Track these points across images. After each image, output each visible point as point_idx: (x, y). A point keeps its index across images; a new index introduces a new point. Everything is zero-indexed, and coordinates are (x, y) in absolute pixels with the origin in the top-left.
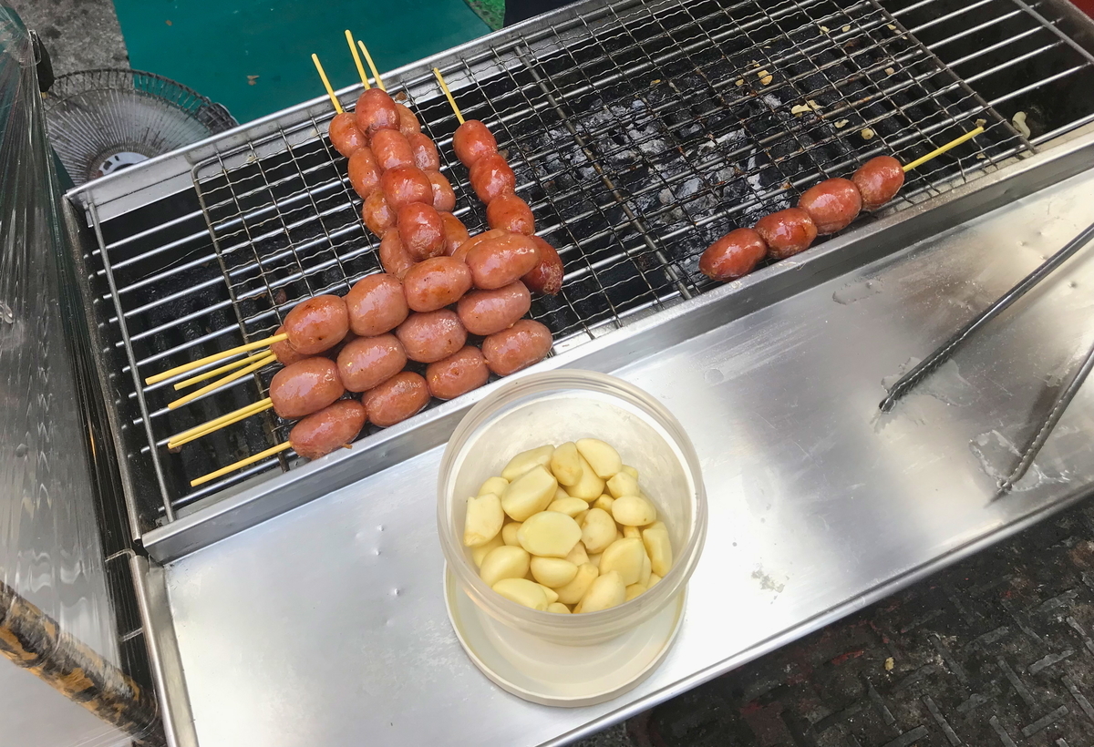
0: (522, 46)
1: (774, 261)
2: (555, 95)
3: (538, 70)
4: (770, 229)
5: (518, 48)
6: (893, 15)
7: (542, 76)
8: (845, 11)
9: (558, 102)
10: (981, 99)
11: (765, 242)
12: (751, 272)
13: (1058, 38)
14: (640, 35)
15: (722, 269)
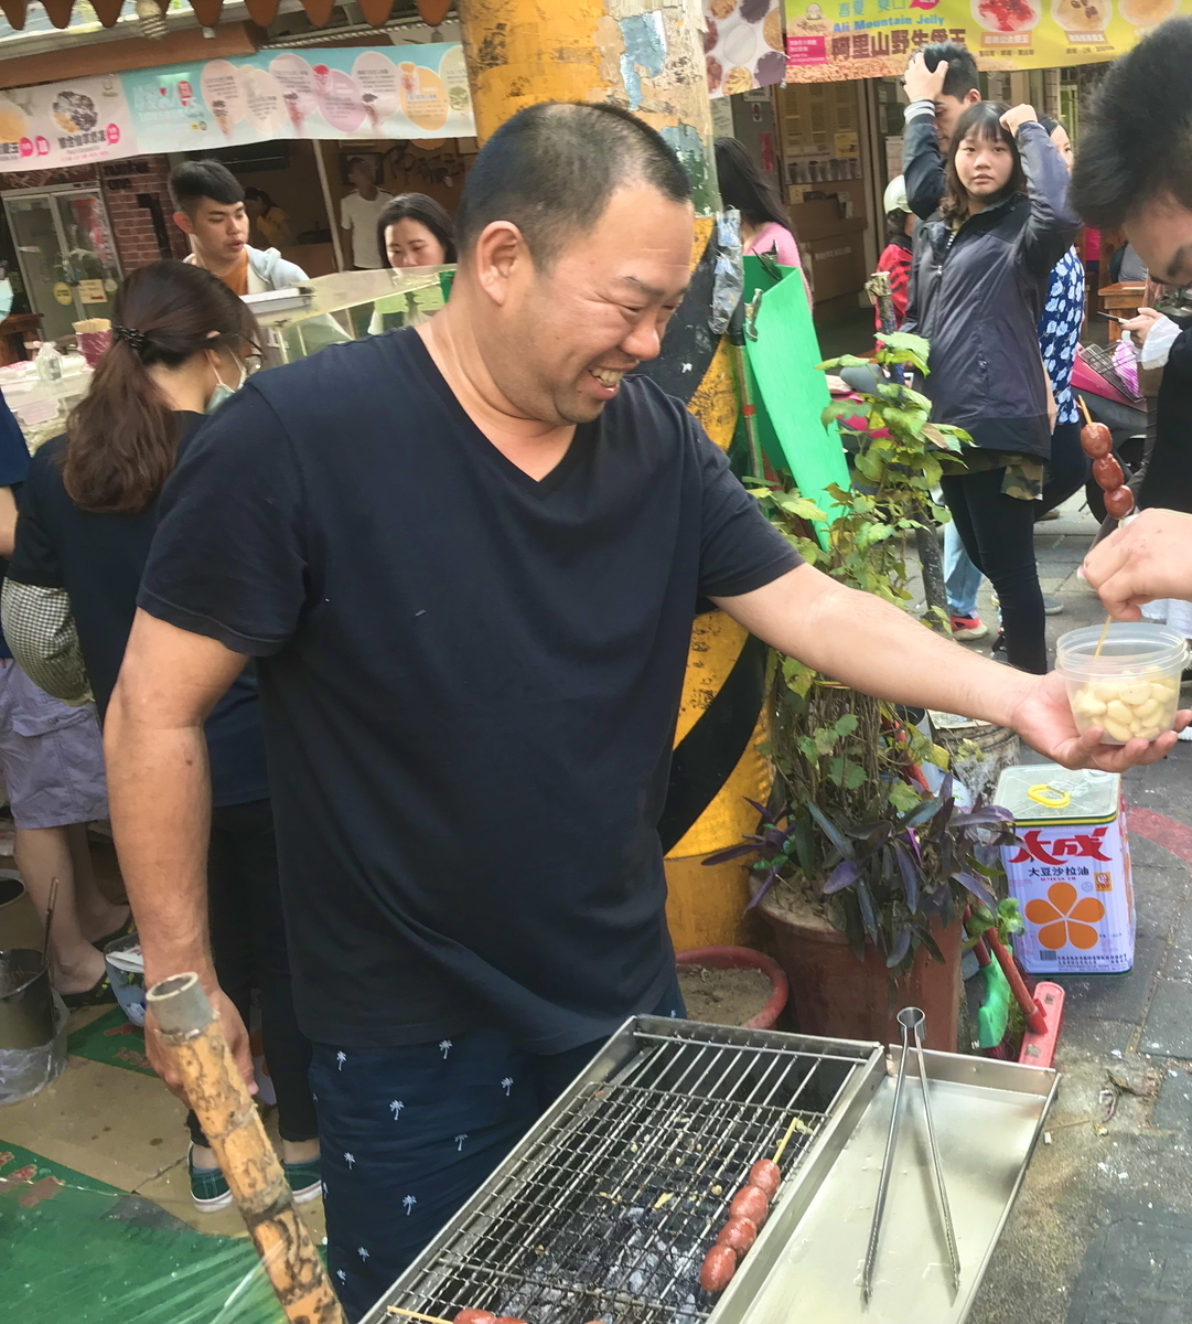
0: (444, 1255)
1: (746, 1253)
2: (501, 1269)
3: (473, 1262)
4: (729, 1237)
5: (441, 1260)
6: (690, 1094)
7: (478, 1264)
8: (658, 1108)
9: (508, 1271)
10: (780, 1109)
11: (732, 1247)
12: (737, 1267)
13: (792, 1056)
14: (531, 1197)
15: (720, 1280)
